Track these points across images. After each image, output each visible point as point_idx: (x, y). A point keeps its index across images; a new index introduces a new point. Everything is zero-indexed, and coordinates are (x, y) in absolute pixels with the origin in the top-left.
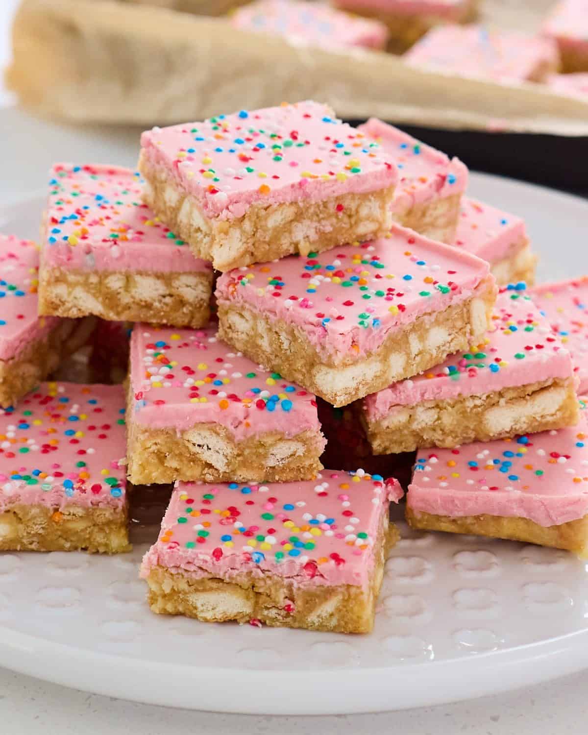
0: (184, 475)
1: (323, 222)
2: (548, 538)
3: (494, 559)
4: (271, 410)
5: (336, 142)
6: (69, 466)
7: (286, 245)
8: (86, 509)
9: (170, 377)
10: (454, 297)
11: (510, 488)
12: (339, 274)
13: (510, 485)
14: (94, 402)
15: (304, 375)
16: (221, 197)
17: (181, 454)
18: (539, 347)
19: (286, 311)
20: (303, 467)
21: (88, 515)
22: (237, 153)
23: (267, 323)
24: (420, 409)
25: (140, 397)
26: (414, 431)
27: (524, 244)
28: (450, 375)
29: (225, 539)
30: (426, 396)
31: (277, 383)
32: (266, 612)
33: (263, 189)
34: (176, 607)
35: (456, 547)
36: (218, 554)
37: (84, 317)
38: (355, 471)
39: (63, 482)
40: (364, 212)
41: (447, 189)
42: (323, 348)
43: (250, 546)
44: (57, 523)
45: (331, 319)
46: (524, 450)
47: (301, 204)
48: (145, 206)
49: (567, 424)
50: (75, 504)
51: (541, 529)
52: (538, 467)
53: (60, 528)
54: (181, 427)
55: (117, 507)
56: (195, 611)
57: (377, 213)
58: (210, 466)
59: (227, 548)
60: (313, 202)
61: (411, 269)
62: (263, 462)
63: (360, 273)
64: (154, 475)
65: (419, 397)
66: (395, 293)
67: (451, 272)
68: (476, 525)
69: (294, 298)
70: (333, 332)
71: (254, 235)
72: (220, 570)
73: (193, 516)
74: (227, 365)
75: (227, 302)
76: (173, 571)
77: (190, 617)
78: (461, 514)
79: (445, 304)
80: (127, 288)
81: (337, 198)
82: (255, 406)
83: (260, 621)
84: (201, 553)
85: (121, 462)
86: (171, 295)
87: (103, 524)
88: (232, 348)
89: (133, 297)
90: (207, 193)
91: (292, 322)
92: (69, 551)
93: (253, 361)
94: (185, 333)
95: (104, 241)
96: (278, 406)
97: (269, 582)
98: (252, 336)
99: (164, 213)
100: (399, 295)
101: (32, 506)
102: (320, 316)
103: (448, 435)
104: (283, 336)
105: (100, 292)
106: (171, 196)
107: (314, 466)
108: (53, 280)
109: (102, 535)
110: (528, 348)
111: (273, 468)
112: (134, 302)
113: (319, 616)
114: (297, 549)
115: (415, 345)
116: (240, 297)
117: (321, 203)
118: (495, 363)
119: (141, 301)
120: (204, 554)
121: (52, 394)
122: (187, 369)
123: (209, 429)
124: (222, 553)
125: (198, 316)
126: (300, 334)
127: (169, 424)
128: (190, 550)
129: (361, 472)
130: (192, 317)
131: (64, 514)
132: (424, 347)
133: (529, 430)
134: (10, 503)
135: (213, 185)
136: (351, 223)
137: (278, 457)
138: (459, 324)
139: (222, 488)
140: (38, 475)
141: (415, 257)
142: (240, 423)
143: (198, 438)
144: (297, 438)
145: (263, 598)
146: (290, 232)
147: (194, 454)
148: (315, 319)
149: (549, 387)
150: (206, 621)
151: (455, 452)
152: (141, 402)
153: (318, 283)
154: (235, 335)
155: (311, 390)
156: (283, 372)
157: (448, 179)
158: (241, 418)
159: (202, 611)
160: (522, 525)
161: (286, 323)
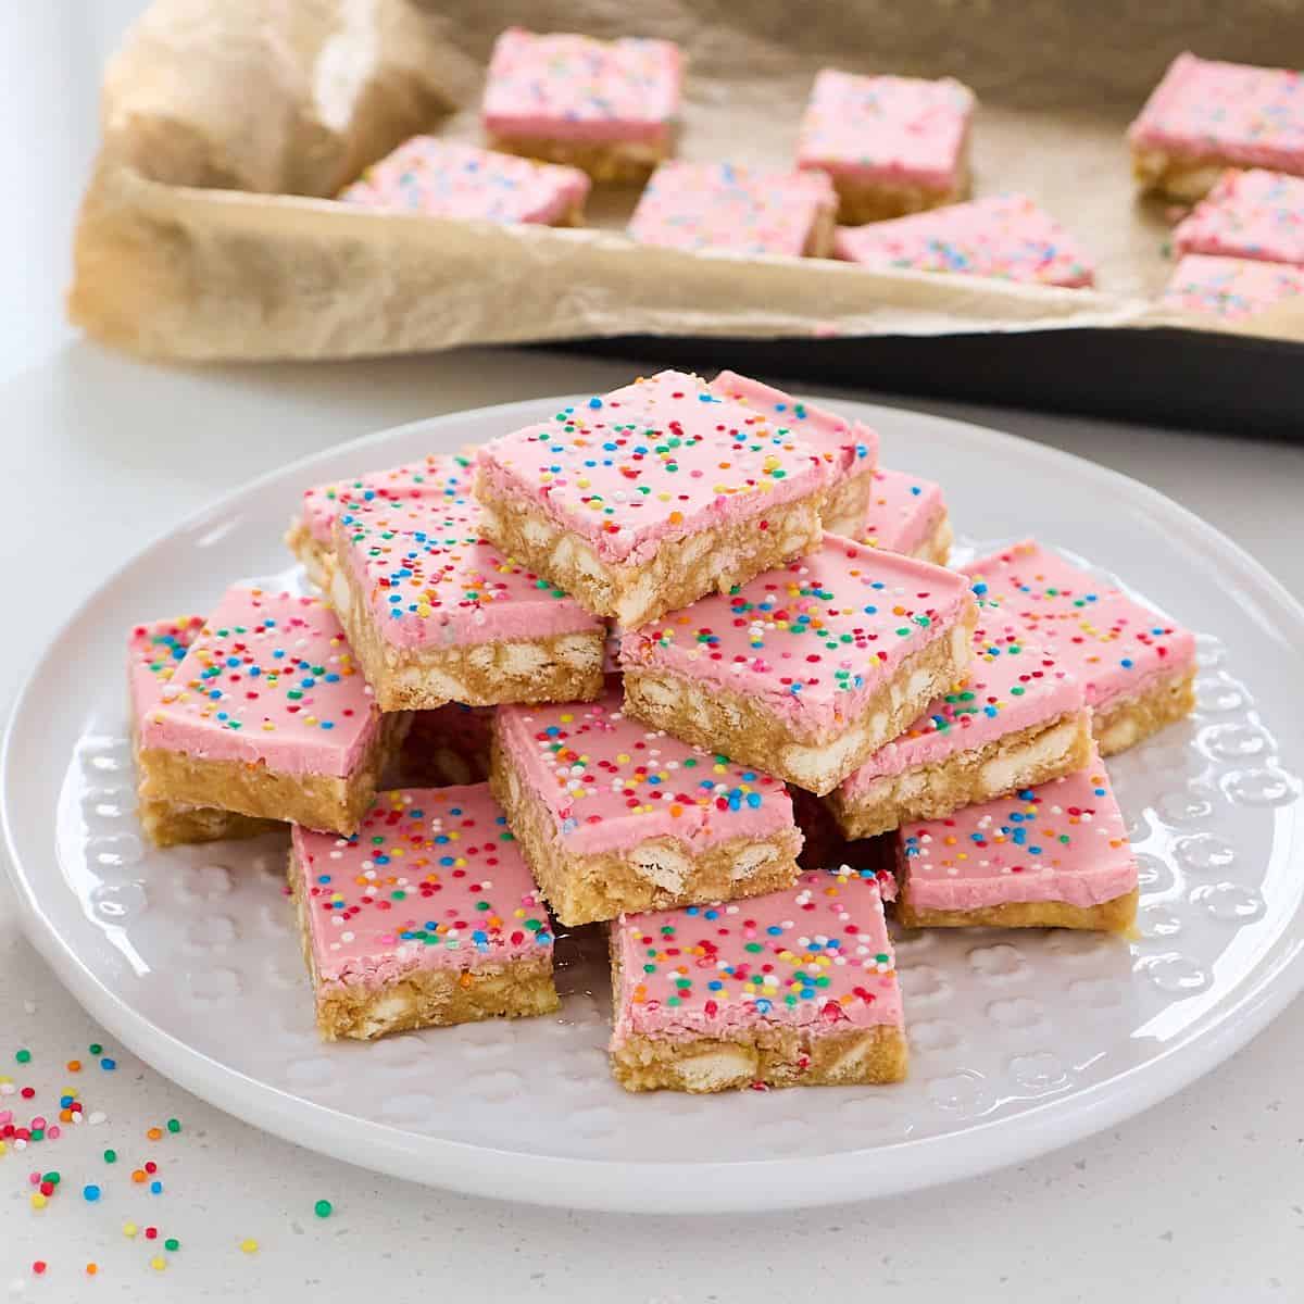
0: (629, 905)
1: (745, 546)
2: (1084, 921)
3: (1019, 955)
4: (736, 809)
5: (734, 433)
6: (468, 909)
7: (702, 584)
8: (505, 965)
9: (589, 779)
10: (937, 629)
11: (1037, 867)
12: (779, 616)
13: (1035, 862)
14: (458, 812)
15: (766, 757)
16: (626, 537)
17: (624, 881)
18: (1038, 675)
19: (735, 679)
20: (776, 875)
21: (508, 971)
22: (616, 465)
23: (705, 693)
24: (906, 777)
25: (567, 816)
26: (897, 805)
27: (942, 516)
28: (938, 728)
29: (715, 986)
30: (913, 762)
31: (728, 769)
32: (773, 1072)
33: (675, 518)
34: (657, 1081)
35: (967, 945)
36: (711, 1008)
37: (443, 707)
38: (838, 869)
39: (471, 935)
40: (791, 525)
41: (858, 465)
42: (797, 723)
43: (749, 992)
44: (466, 988)
45: (803, 685)
46: (1033, 809)
47: (720, 530)
48: (483, 542)
49: (1077, 767)
50: (490, 961)
51: (1079, 911)
52: (1059, 831)
53: (470, 993)
54: (625, 847)
55: (544, 957)
56: (682, 1083)
57: (806, 523)
58: (661, 890)
59: (720, 998)
60: (734, 525)
61: (871, 597)
62: (728, 876)
63: (806, 609)
64: (594, 911)
65: (905, 763)
66: (865, 634)
67: (922, 596)
68: (995, 918)
69: (740, 659)
70: (811, 702)
71: (666, 578)
72: (716, 1027)
73: (660, 960)
74: (654, 752)
75: (640, 669)
76: (654, 1037)
77: (676, 1090)
78: (979, 905)
79: (925, 640)
80: (496, 663)
81: (761, 514)
82: (715, 807)
83: (765, 1083)
84: (691, 1011)
85: (539, 898)
86: (553, 664)
87: (526, 980)
88: (650, 726)
89: (505, 673)
90: (604, 533)
91: (745, 691)
92: (482, 1019)
93: (684, 741)
94: (577, 709)
95: (462, 605)
96: (744, 804)
97: (779, 1035)
98: (680, 710)
99: (525, 554)
100: (872, 638)
101: (434, 971)
102: (787, 681)
103: (939, 804)
104: (731, 710)
105: (463, 672)
106: (535, 532)
107: (790, 871)
108: (401, 664)
109: (525, 994)
110: (1024, 679)
111: (740, 880)
112: (506, 679)
113: (841, 1068)
114: (810, 988)
115: (897, 699)
116: (660, 661)
117: (742, 523)
118: (989, 706)
119: (515, 676)
120: (693, 1012)
121: (399, 808)
122: (604, 764)
123: (660, 844)
124: (716, 1007)
125: (590, 686)
126: (759, 705)
127: (610, 846)
128: (676, 1009)
129: (845, 869)
130: (583, 689)
131: (475, 975)
132: (906, 699)
133: (1034, 782)
134: (405, 971)
135: (609, 519)
136: (775, 542)
137: (746, 867)
138: (941, 660)
139: (679, 914)
140: (435, 929)
141: (866, 577)
142: (698, 831)
143: (646, 857)
144: (770, 840)
145: (771, 1055)
146: (707, 565)
147: (642, 878)
148: (782, 688)
149: (1056, 725)
150: (698, 1092)
151: (949, 823)
152: (569, 822)
153: (761, 633)
154: (652, 710)
155: (777, 775)
156: (733, 754)
157: (858, 452)
158: (699, 825)
159: (692, 1082)
160: (1053, 910)
161: (736, 693)
